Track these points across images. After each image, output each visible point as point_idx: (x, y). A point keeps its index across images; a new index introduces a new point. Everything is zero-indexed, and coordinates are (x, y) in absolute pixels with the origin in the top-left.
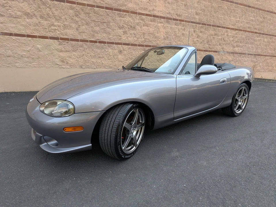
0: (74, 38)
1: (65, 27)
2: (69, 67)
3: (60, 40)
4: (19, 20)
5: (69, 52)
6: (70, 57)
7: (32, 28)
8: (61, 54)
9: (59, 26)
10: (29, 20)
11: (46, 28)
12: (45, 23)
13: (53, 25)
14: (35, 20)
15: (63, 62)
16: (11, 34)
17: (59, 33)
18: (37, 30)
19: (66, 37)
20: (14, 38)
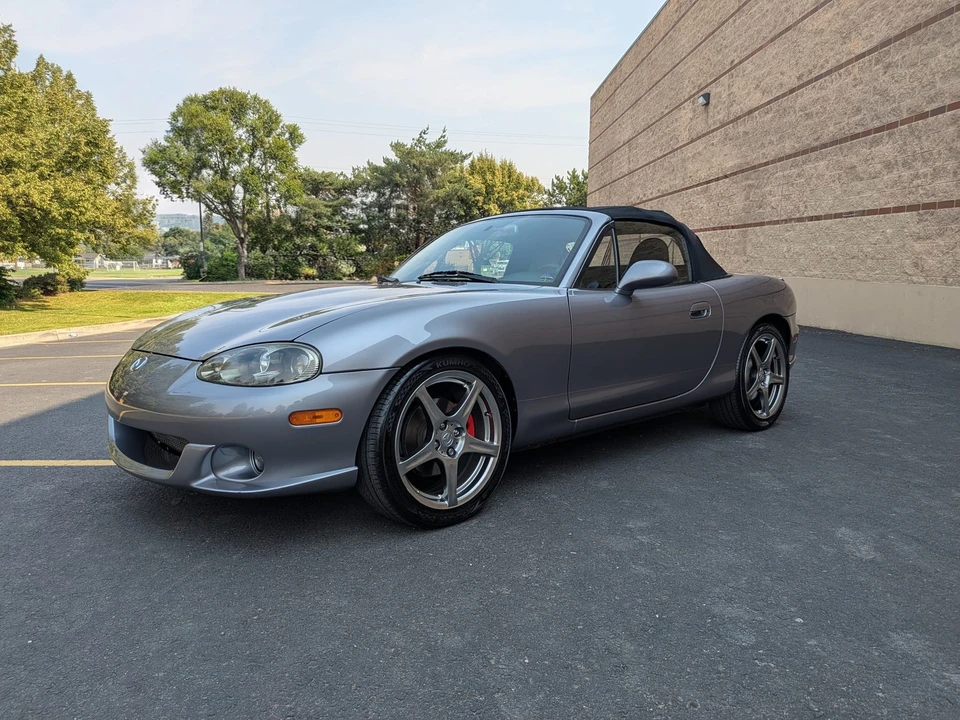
0: (945, 200)
1: (936, 174)
2: (923, 280)
3: (921, 212)
4: (876, 180)
5: (929, 238)
6: (931, 253)
7: (888, 191)
8: (918, 246)
9: (925, 176)
10: (890, 176)
11: (905, 188)
12: (906, 174)
13: (917, 176)
14: (895, 174)
15: (916, 265)
16: (863, 213)
17: (921, 192)
18: (893, 195)
19: (932, 200)
20: (865, 218)
